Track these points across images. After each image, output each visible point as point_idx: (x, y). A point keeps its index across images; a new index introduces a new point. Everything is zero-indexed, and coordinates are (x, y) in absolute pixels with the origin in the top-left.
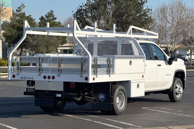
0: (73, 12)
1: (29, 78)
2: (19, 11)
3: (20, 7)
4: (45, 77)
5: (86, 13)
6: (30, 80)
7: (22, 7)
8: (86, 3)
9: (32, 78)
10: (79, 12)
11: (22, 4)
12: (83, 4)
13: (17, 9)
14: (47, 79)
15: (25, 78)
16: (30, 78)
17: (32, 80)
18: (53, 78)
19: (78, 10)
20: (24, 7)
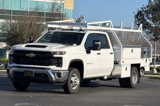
0: (134, 13)
2: (79, 22)
3: (79, 19)
5: (148, 14)
7: (81, 18)
8: (148, 5)
10: (140, 13)
11: (81, 16)
12: (144, 5)
13: (77, 20)
19: (139, 11)
20: (83, 19)
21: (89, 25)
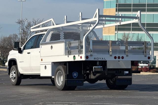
1: (101, 59)
4: (115, 58)
6: (102, 60)
9: (104, 59)
14: (117, 59)
15: (97, 59)
16: (103, 59)
17: (104, 60)
18: (123, 58)
21: (32, 29)
